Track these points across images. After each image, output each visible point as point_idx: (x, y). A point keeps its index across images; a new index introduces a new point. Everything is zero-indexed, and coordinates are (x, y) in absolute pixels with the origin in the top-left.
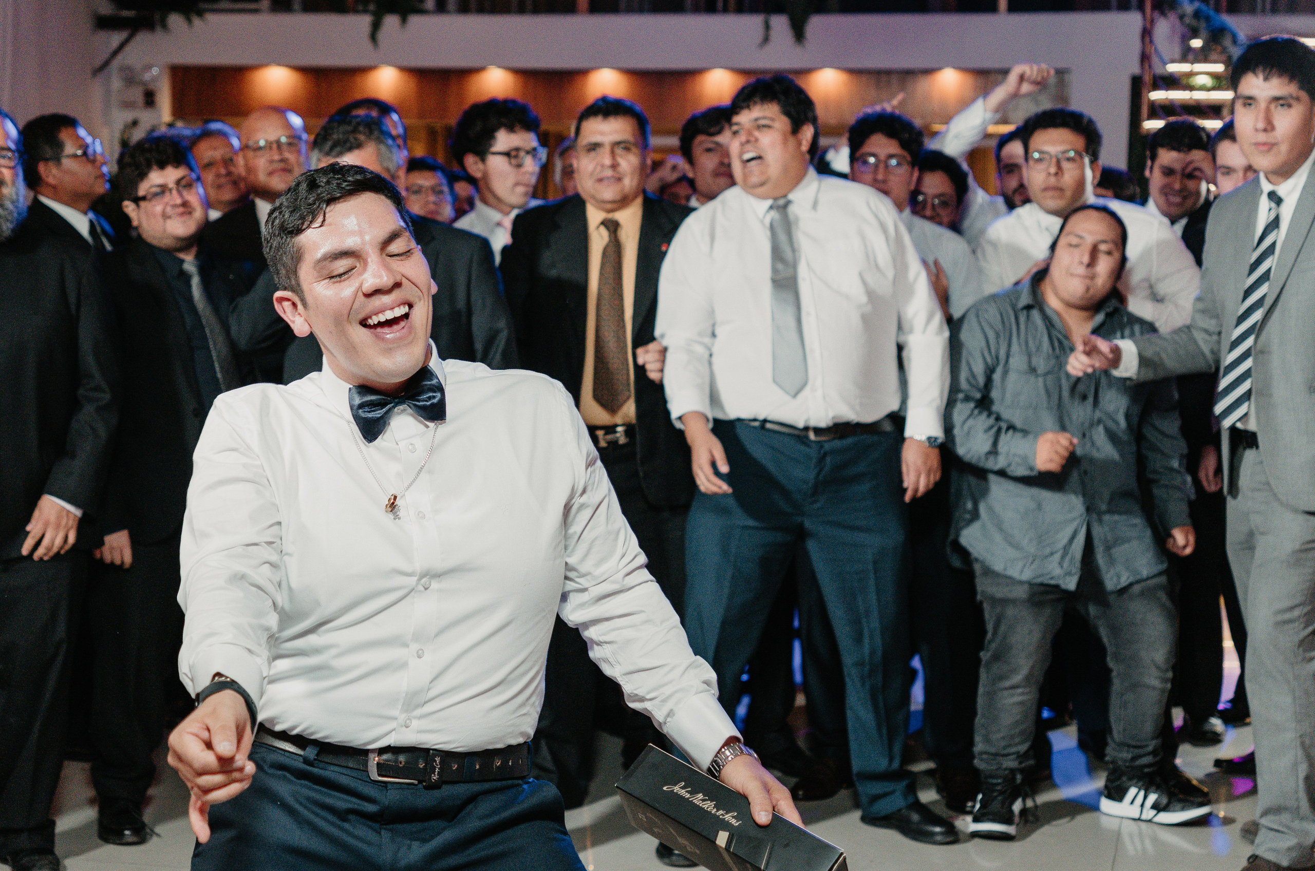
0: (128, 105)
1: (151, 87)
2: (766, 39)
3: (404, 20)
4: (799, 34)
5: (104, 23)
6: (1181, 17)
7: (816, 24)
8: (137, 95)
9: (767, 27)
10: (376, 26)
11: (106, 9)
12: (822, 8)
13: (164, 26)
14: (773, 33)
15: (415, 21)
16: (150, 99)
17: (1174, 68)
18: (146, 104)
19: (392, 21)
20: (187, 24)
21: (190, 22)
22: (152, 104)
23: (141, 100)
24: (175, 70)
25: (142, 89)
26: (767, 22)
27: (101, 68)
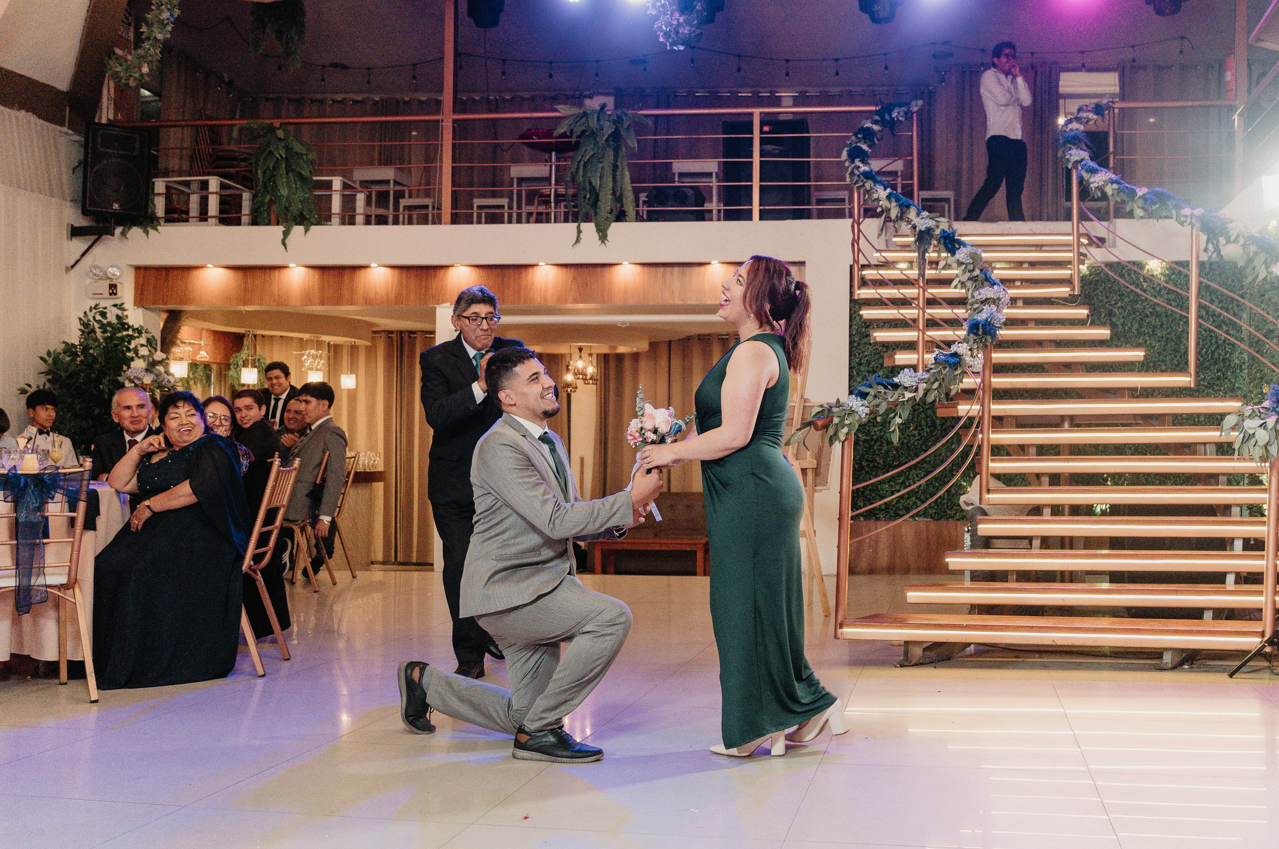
0: (97, 295)
1: (114, 282)
2: (578, 240)
3: (306, 230)
4: (603, 237)
5: (76, 232)
7: (616, 229)
8: (102, 287)
9: (579, 232)
10: (286, 234)
11: (80, 223)
12: (621, 217)
13: (123, 234)
14: (582, 236)
15: (313, 228)
16: (113, 289)
18: (110, 294)
19: (298, 230)
20: (144, 235)
21: (147, 233)
22: (115, 294)
23: (106, 291)
24: (138, 268)
25: (108, 282)
26: (578, 227)
27: (72, 267)
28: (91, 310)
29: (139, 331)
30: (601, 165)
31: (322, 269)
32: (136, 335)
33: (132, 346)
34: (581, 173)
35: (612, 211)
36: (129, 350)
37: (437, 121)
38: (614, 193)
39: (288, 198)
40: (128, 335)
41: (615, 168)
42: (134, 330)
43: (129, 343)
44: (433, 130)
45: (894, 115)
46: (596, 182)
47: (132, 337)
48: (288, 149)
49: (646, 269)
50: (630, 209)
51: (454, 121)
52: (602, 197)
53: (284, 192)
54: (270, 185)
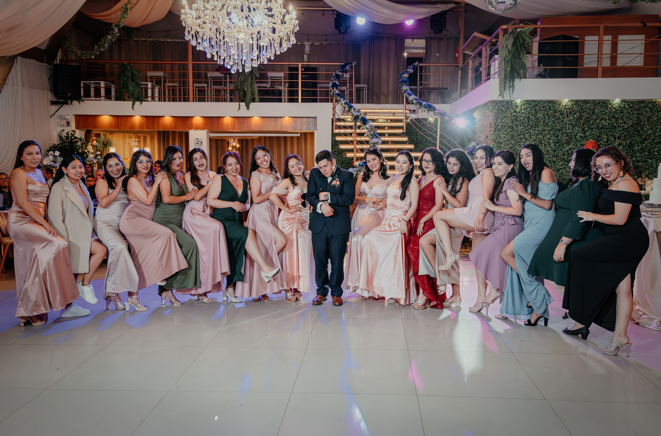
0: (62, 125)
1: (69, 121)
2: (239, 109)
3: (141, 103)
4: (248, 108)
5: (53, 103)
6: (341, 104)
7: (252, 105)
8: (65, 123)
9: (240, 106)
10: (133, 104)
11: (54, 99)
12: (253, 100)
13: (71, 103)
16: (68, 123)
17: (342, 117)
18: (67, 125)
19: (138, 103)
20: (79, 104)
21: (80, 103)
22: (69, 125)
23: (65, 124)
24: (76, 116)
25: (66, 121)
26: (239, 104)
27: (53, 116)
28: (61, 132)
29: (80, 139)
30: (247, 83)
31: (147, 117)
32: (79, 140)
33: (78, 145)
34: (240, 85)
35: (251, 99)
36: (77, 146)
37: (187, 64)
38: (251, 93)
39: (132, 91)
40: (76, 141)
41: (252, 83)
42: (78, 139)
43: (77, 144)
44: (185, 67)
45: (347, 68)
46: (246, 89)
47: (78, 141)
48: (132, 73)
49: (263, 119)
50: (257, 98)
51: (193, 64)
52: (247, 94)
53: (131, 89)
54: (125, 86)
